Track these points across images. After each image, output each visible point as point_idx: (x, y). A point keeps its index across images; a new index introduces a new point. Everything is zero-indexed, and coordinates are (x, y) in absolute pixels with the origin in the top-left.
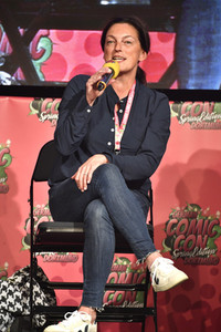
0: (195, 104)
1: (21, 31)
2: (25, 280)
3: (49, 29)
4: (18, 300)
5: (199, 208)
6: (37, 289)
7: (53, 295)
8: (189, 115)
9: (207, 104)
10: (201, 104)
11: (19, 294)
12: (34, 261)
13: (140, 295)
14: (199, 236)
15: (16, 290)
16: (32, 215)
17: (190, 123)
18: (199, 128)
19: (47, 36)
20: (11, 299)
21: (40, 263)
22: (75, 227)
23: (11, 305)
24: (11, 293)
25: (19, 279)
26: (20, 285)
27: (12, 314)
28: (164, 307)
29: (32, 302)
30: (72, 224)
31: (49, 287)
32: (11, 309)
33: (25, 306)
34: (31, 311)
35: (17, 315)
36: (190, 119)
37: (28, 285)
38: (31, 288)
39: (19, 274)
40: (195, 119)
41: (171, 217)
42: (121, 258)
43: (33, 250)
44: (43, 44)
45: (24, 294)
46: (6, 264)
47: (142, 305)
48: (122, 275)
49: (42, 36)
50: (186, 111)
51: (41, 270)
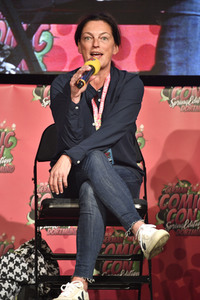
0: (184, 89)
1: (24, 26)
2: (30, 252)
3: (49, 23)
4: (24, 270)
5: (189, 183)
6: (41, 260)
7: (57, 265)
8: (179, 99)
9: (195, 89)
10: (190, 89)
11: (25, 265)
12: (38, 234)
13: (135, 264)
14: (190, 210)
15: (22, 261)
16: (36, 192)
17: (180, 106)
18: (189, 110)
19: (48, 30)
20: (18, 270)
21: (44, 236)
22: (72, 203)
23: (18, 275)
24: (17, 264)
25: (25, 251)
26: (26, 256)
27: (19, 284)
28: (158, 276)
29: (37, 272)
30: (69, 200)
31: (52, 259)
32: (18, 279)
33: (31, 276)
34: (36, 280)
35: (23, 284)
36: (180, 103)
37: (33, 256)
38: (36, 259)
39: (24, 247)
40: (185, 102)
41: (164, 193)
42: (118, 231)
43: (37, 224)
44: (44, 37)
45: (30, 265)
46: (13, 238)
47: (137, 274)
48: (119, 246)
49: (44, 31)
50: (176, 95)
51: (45, 243)
